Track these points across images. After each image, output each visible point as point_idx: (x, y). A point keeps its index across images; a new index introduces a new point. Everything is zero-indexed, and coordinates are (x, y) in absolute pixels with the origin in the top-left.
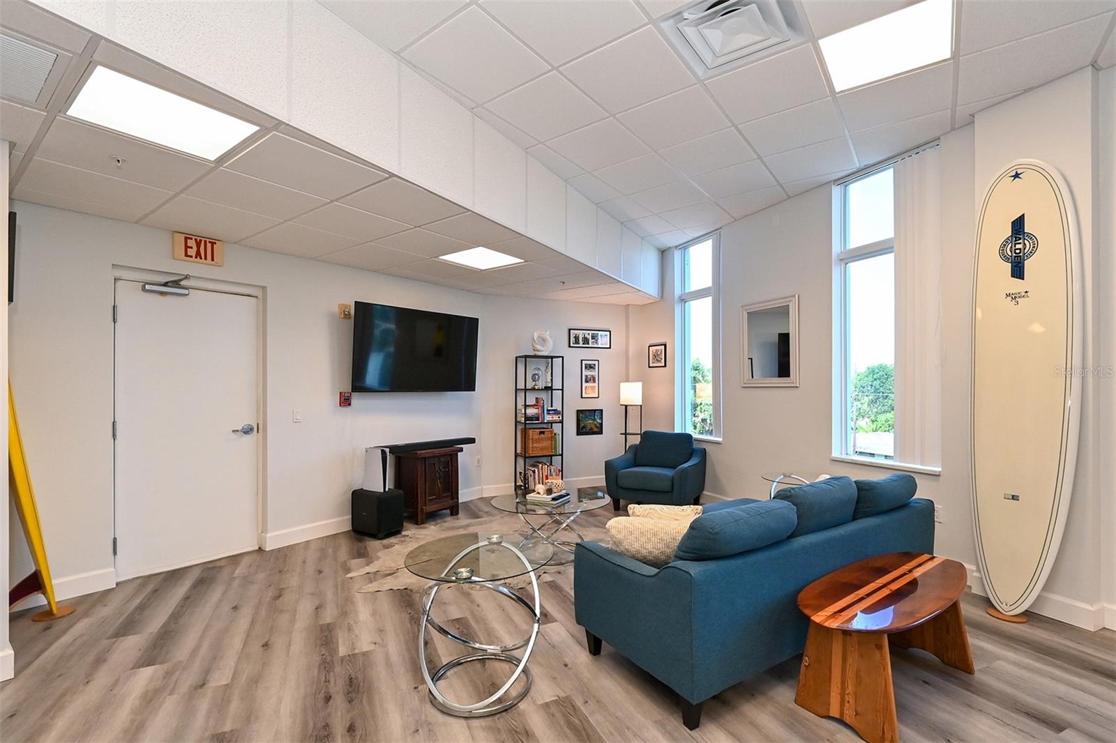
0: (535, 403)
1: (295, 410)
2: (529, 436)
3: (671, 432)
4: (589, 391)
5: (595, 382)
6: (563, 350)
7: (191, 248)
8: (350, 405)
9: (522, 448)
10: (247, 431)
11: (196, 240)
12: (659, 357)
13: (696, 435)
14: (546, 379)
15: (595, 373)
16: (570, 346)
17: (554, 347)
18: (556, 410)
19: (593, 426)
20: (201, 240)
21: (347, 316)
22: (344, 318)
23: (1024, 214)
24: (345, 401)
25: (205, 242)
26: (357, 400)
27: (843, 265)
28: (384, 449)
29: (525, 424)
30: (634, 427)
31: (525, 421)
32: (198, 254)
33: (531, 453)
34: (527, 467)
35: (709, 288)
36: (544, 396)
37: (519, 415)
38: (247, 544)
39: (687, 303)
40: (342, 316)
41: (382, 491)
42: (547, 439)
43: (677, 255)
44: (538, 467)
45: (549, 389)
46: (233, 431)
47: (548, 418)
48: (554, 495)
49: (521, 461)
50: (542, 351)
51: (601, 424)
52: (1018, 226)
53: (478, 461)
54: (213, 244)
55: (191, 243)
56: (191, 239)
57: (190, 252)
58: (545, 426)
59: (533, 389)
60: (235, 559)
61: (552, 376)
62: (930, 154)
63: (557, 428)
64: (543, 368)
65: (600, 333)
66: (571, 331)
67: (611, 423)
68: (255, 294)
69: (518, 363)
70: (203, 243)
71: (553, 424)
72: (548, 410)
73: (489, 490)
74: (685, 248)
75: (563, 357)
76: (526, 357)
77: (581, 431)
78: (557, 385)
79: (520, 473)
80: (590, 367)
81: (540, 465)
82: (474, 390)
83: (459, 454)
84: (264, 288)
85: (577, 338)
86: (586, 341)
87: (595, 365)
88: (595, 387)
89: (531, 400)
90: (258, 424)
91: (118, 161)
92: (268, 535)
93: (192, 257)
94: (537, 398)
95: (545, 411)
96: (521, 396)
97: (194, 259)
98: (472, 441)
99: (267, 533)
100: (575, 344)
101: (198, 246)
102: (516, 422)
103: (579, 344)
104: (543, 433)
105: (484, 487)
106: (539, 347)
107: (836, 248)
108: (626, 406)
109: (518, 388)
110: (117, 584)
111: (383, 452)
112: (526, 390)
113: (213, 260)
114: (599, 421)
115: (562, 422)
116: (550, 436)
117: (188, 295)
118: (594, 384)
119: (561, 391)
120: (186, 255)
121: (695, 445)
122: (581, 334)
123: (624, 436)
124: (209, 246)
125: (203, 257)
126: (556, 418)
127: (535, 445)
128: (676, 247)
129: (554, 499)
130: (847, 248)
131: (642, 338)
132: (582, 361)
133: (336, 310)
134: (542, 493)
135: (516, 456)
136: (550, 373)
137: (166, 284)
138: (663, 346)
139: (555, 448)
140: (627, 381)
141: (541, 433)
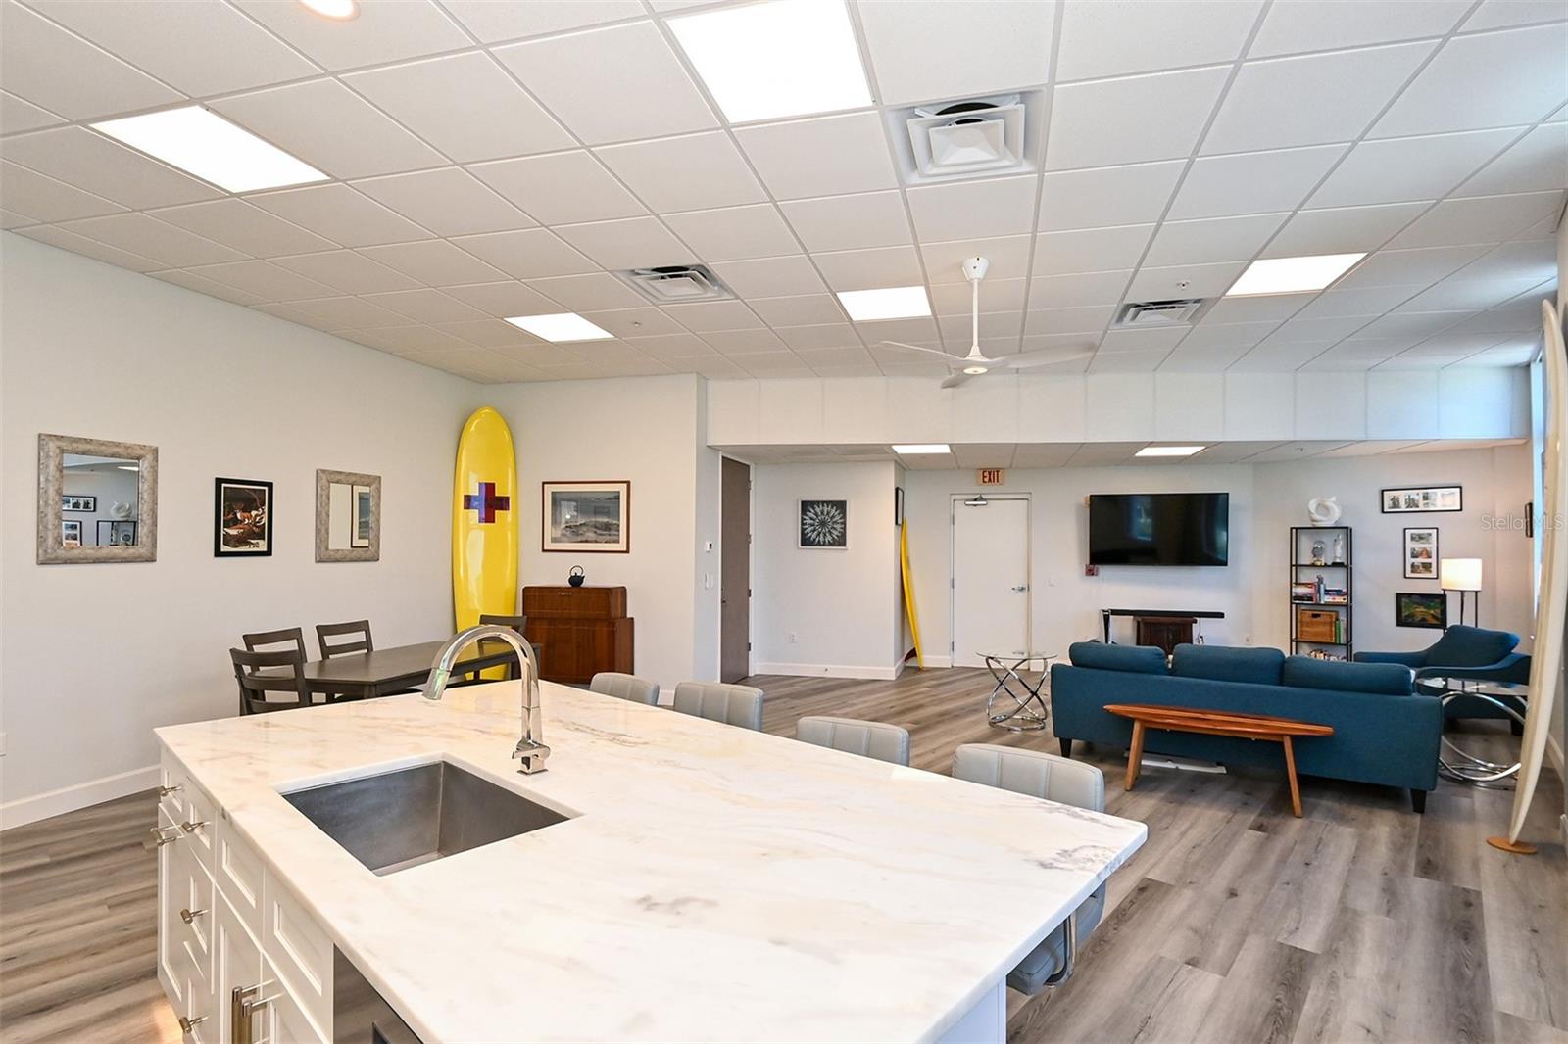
0: (1311, 581)
4: (1422, 569)
5: (1430, 555)
6: (1369, 517)
7: (986, 476)
8: (1095, 574)
10: (1021, 589)
14: (1336, 554)
15: (1429, 545)
16: (1384, 511)
18: (1341, 590)
19: (1428, 617)
20: (990, 471)
24: (1091, 571)
32: (990, 479)
42: (1324, 623)
45: (1340, 565)
46: (1013, 589)
47: (1326, 599)
50: (1321, 521)
54: (996, 473)
56: (986, 471)
58: (1321, 608)
59: (1312, 565)
65: (1441, 491)
66: (1385, 492)
68: (1025, 497)
71: (1336, 607)
72: (1326, 590)
77: (1402, 620)
80: (1423, 537)
82: (1226, 566)
83: (1193, 625)
84: (1029, 494)
85: (1394, 500)
86: (1413, 503)
87: (1430, 534)
88: (1431, 562)
90: (1027, 584)
94: (1316, 576)
95: (1322, 590)
97: (988, 482)
98: (1217, 615)
100: (1393, 508)
101: (990, 474)
103: (1398, 507)
104: (1318, 616)
106: (1317, 517)
113: (998, 482)
114: (1438, 608)
115: (1349, 606)
116: (1329, 620)
117: (988, 504)
118: (1428, 559)
120: (984, 482)
122: (1403, 495)
126: (1339, 600)
132: (1405, 529)
137: (976, 500)
139: (1336, 636)
141: (1315, 616)
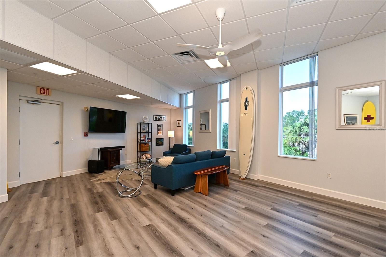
0: (143, 136)
1: (72, 137)
2: (141, 146)
3: (182, 144)
4: (160, 133)
5: (161, 130)
6: (152, 121)
7: (42, 91)
8: (87, 136)
9: (139, 149)
10: (57, 143)
11: (43, 89)
12: (179, 124)
13: (188, 145)
14: (147, 129)
15: (161, 128)
16: (154, 120)
17: (149, 120)
18: (150, 138)
19: (161, 143)
20: (45, 89)
21: (87, 111)
22: (86, 111)
23: (247, 97)
24: (86, 135)
25: (46, 89)
26: (90, 135)
27: (220, 103)
28: (99, 148)
29: (140, 142)
30: (172, 143)
31: (140, 141)
32: (44, 93)
33: (142, 150)
34: (141, 155)
35: (192, 106)
36: (146, 134)
37: (138, 140)
38: (57, 175)
39: (187, 109)
40: (85, 110)
41: (98, 160)
42: (147, 147)
43: (184, 96)
44: (144, 154)
45: (148, 132)
46: (53, 143)
47: (147, 141)
48: (148, 159)
49: (139, 153)
50: (146, 121)
51: (163, 143)
52: (247, 99)
53: (126, 153)
54: (48, 90)
55: (42, 90)
56: (42, 88)
57: (42, 92)
58: (146, 143)
59: (143, 132)
60: (55, 179)
61: (148, 129)
62: (235, 80)
63: (150, 143)
64: (146, 126)
65: (163, 116)
66: (154, 116)
67: (166, 142)
68: (60, 104)
69: (138, 125)
70: (45, 90)
71: (149, 142)
72: (147, 138)
73: (129, 161)
74: (186, 94)
75: (152, 123)
76: (141, 123)
77: (157, 144)
78: (150, 131)
79: (139, 156)
80: (160, 126)
81: (145, 154)
82: (125, 132)
83: (121, 150)
84: (62, 103)
85: (156, 118)
86: (159, 119)
87: (161, 126)
88: (161, 132)
89: (142, 135)
90: (60, 141)
91: (35, 74)
92: (63, 173)
93: (42, 94)
94: (144, 135)
96: (139, 134)
97: (43, 94)
98: (124, 147)
99: (63, 172)
101: (44, 90)
102: (138, 142)
104: (146, 145)
105: (128, 161)
106: (144, 120)
107: (219, 99)
108: (170, 137)
109: (138, 132)
110: (21, 185)
111: (99, 149)
112: (140, 132)
113: (48, 94)
114: (162, 142)
115: (151, 142)
117: (40, 104)
118: (161, 131)
119: (151, 133)
121: (188, 148)
122: (157, 117)
123: (169, 146)
124: (47, 90)
125: (45, 94)
126: (149, 140)
127: (143, 148)
128: (184, 94)
129: (148, 160)
130: (221, 99)
131: (175, 119)
132: (157, 124)
133: (84, 109)
134: (145, 158)
135: (138, 151)
136: (148, 128)
137: (34, 101)
138: (180, 121)
139: (149, 149)
140: (171, 130)
141: (145, 145)
